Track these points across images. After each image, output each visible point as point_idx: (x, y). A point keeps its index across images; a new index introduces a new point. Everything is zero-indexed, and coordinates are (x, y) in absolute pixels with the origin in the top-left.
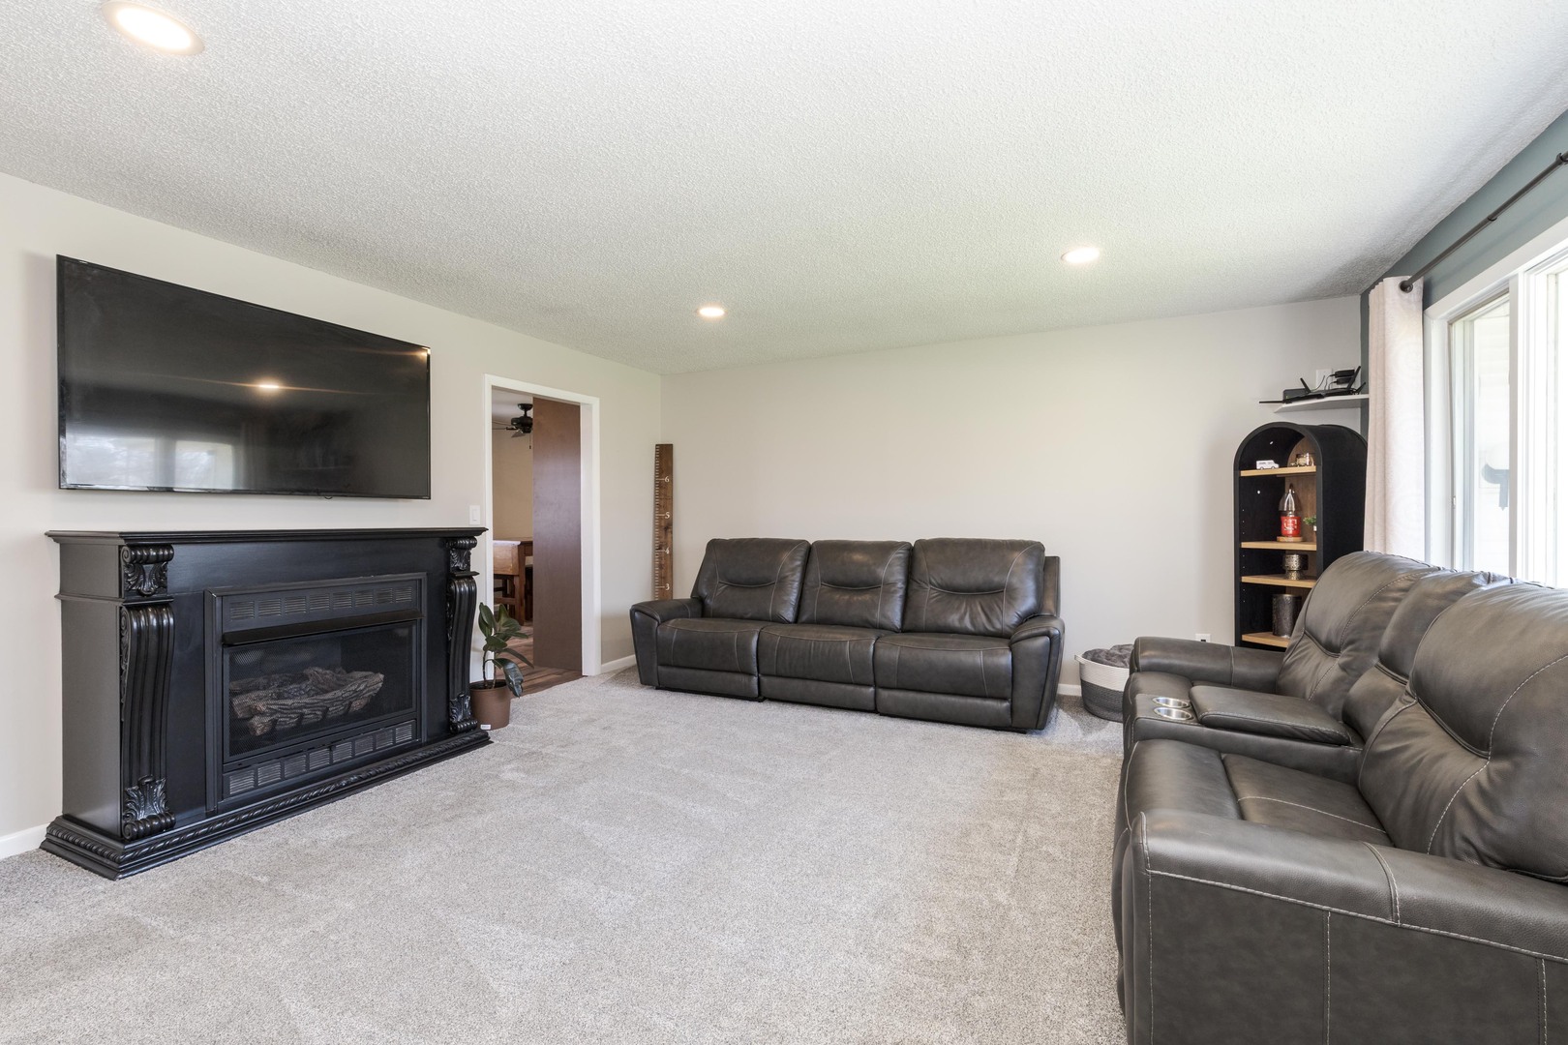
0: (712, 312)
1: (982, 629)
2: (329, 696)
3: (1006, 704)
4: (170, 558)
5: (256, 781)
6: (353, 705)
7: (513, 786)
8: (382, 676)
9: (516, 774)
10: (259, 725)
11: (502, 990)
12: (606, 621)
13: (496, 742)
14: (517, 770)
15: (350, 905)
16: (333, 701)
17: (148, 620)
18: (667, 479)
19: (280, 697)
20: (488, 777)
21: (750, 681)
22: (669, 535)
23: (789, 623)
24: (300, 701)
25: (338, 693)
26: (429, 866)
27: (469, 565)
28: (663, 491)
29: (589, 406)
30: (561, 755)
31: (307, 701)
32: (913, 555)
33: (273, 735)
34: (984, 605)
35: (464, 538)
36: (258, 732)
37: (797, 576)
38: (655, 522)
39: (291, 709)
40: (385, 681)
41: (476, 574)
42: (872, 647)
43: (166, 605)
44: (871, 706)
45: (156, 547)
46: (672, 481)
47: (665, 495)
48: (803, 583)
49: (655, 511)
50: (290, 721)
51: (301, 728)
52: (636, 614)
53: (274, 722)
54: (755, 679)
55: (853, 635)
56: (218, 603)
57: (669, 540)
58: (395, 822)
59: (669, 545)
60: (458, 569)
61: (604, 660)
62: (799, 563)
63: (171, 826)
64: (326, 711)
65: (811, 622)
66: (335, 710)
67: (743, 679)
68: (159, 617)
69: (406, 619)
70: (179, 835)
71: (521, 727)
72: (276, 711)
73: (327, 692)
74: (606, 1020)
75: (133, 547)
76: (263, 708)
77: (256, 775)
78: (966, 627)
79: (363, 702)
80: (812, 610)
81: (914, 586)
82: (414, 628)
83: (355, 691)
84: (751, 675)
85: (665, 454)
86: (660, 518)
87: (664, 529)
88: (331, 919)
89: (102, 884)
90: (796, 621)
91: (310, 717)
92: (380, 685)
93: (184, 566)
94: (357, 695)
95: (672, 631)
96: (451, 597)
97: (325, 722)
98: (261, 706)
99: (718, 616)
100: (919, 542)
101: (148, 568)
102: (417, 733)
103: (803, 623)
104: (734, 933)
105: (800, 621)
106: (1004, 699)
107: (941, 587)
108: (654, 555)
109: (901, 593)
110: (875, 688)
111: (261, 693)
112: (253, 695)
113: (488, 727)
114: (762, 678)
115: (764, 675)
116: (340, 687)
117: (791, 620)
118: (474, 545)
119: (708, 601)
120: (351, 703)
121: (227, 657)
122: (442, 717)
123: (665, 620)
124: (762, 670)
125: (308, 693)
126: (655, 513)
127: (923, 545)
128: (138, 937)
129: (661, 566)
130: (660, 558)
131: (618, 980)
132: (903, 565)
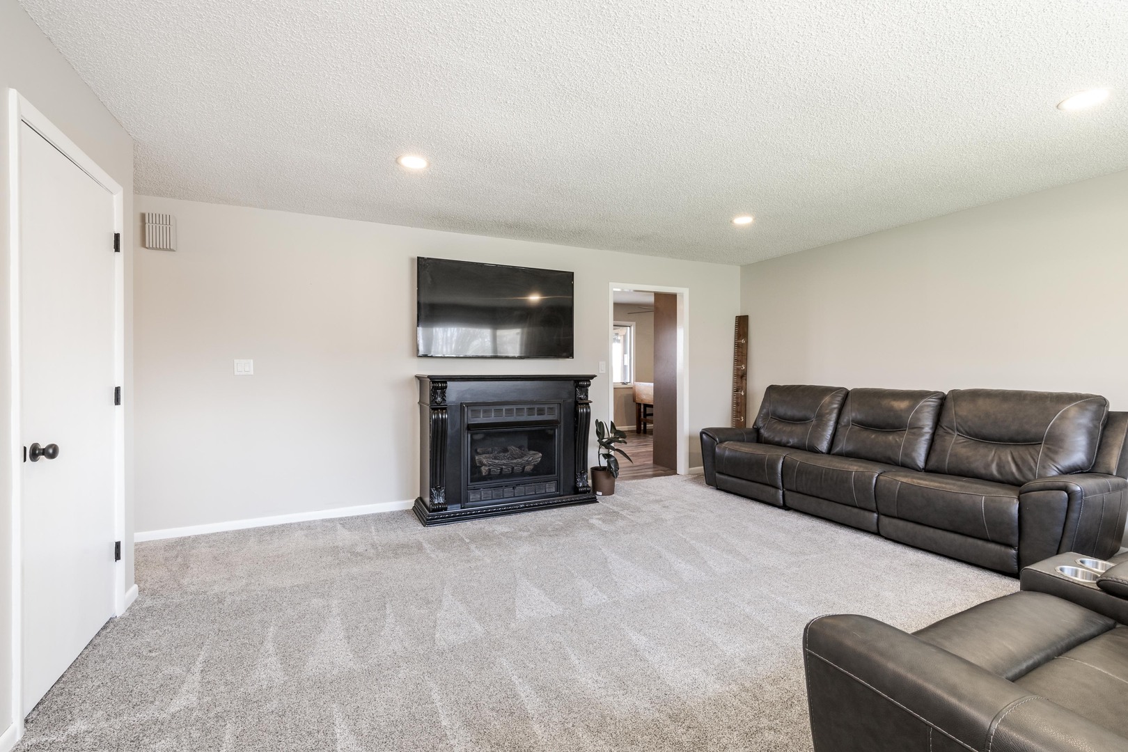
0: (743, 221)
1: (1010, 478)
2: (515, 461)
3: (1014, 552)
4: (446, 387)
5: (481, 497)
6: (526, 468)
7: (591, 527)
8: (541, 455)
9: (597, 521)
10: (484, 470)
11: (518, 616)
12: (691, 438)
13: (600, 503)
14: (599, 519)
15: (488, 561)
16: (517, 464)
17: (438, 415)
18: (743, 341)
19: (495, 458)
20: (583, 519)
21: (776, 493)
22: (744, 382)
23: (823, 453)
24: (503, 462)
25: (520, 460)
26: (528, 554)
27: (587, 396)
28: (740, 350)
29: (682, 295)
30: (628, 516)
31: (505, 462)
32: (943, 402)
33: (489, 477)
34: (1016, 454)
35: (584, 381)
36: (484, 474)
37: (834, 416)
38: (734, 372)
39: (498, 465)
40: (542, 457)
41: (591, 402)
42: (875, 479)
43: (445, 409)
44: (874, 528)
45: (441, 382)
46: (747, 342)
47: (742, 353)
48: (837, 422)
49: (734, 364)
50: (496, 471)
51: (501, 475)
52: (704, 436)
53: (490, 470)
54: (781, 492)
55: (860, 467)
56: (466, 410)
57: (744, 385)
58: (529, 530)
59: (744, 389)
60: (581, 399)
61: (690, 466)
62: (836, 406)
63: (446, 509)
64: (513, 468)
65: (841, 455)
66: (518, 469)
67: (773, 490)
68: (442, 414)
69: (553, 424)
70: (448, 514)
71: (618, 497)
72: (491, 465)
73: (516, 459)
74: (550, 647)
75: (433, 382)
76: (487, 462)
77: (481, 494)
78: (992, 474)
79: (532, 467)
80: (842, 446)
81: (940, 432)
82: (556, 430)
83: (527, 461)
84: (777, 488)
85: (742, 324)
86: (738, 369)
87: (741, 377)
88: (479, 564)
89: (420, 527)
90: (829, 452)
91: (507, 470)
92: (540, 459)
93: (454, 392)
94: (528, 463)
95: (727, 449)
96: (576, 413)
97: (512, 474)
98: (485, 461)
99: (768, 442)
100: (952, 392)
101: (439, 391)
102: (558, 489)
103: (834, 454)
104: (645, 634)
105: (832, 452)
106: (1011, 546)
107: (968, 434)
108: (733, 396)
109: (927, 437)
110: (878, 514)
111: (487, 455)
112: (484, 456)
113: (601, 494)
114: (786, 492)
115: (788, 490)
116: (521, 457)
117: (824, 451)
118: (590, 385)
119: (762, 431)
120: (525, 467)
121: (469, 436)
122: (572, 484)
123: (721, 442)
124: (785, 486)
125: (508, 459)
126: (734, 366)
127: (957, 395)
128: (419, 549)
129: (737, 404)
130: (737, 398)
131: (569, 632)
132: (933, 413)
